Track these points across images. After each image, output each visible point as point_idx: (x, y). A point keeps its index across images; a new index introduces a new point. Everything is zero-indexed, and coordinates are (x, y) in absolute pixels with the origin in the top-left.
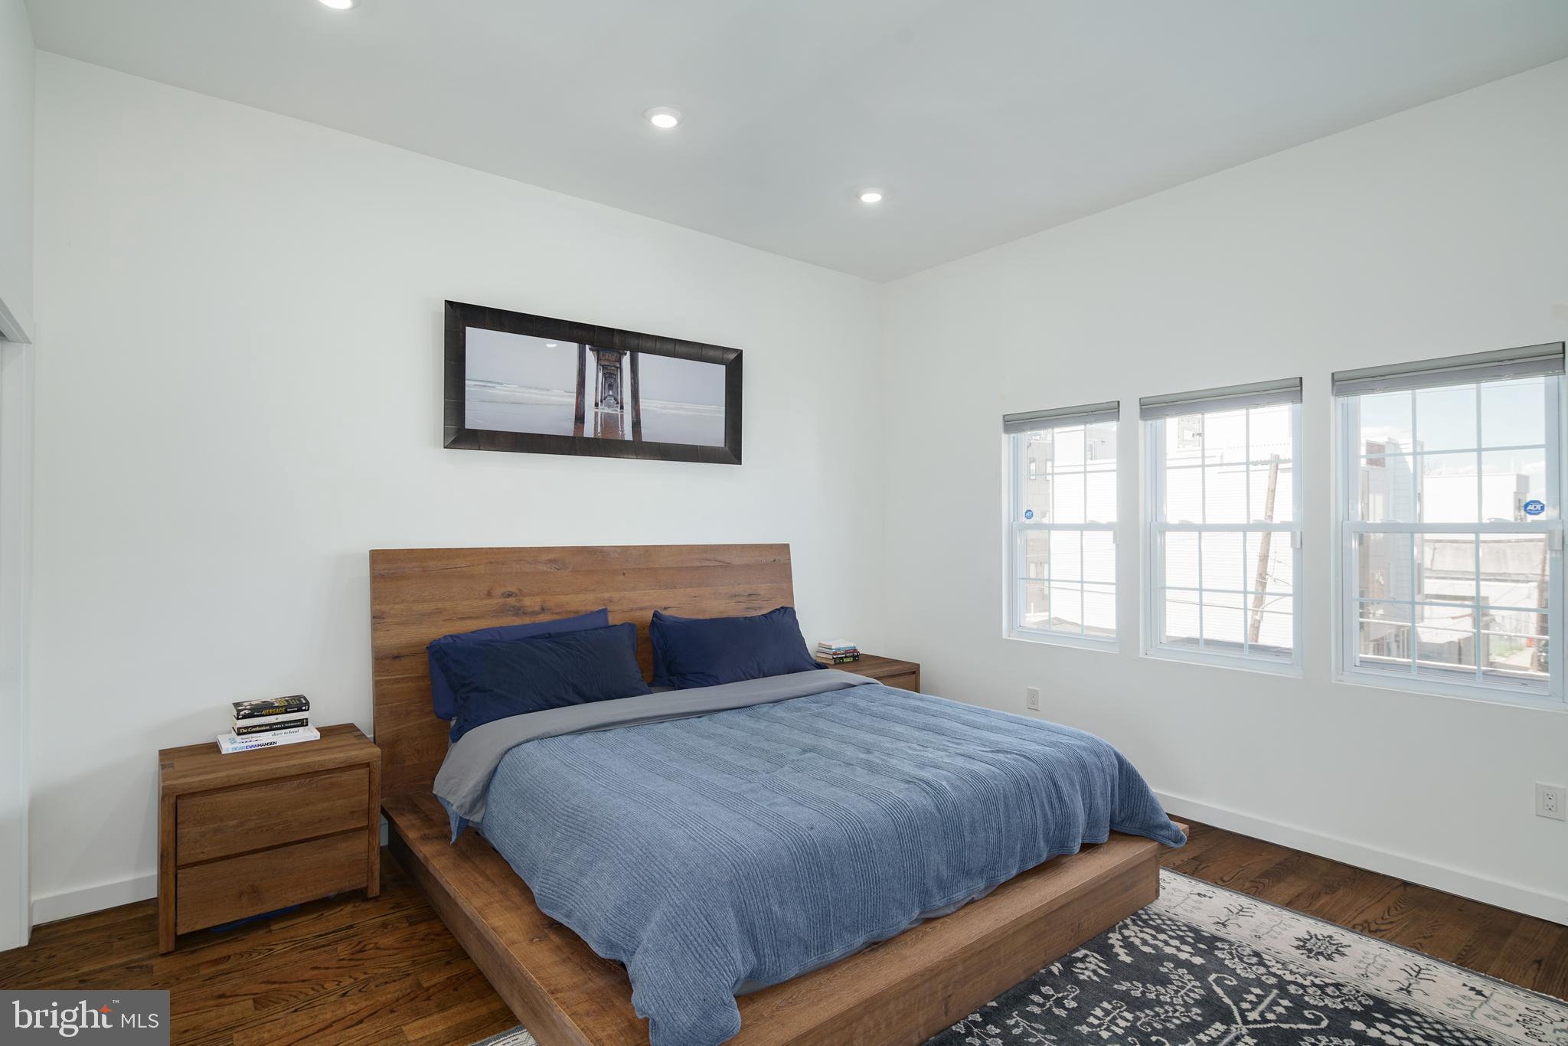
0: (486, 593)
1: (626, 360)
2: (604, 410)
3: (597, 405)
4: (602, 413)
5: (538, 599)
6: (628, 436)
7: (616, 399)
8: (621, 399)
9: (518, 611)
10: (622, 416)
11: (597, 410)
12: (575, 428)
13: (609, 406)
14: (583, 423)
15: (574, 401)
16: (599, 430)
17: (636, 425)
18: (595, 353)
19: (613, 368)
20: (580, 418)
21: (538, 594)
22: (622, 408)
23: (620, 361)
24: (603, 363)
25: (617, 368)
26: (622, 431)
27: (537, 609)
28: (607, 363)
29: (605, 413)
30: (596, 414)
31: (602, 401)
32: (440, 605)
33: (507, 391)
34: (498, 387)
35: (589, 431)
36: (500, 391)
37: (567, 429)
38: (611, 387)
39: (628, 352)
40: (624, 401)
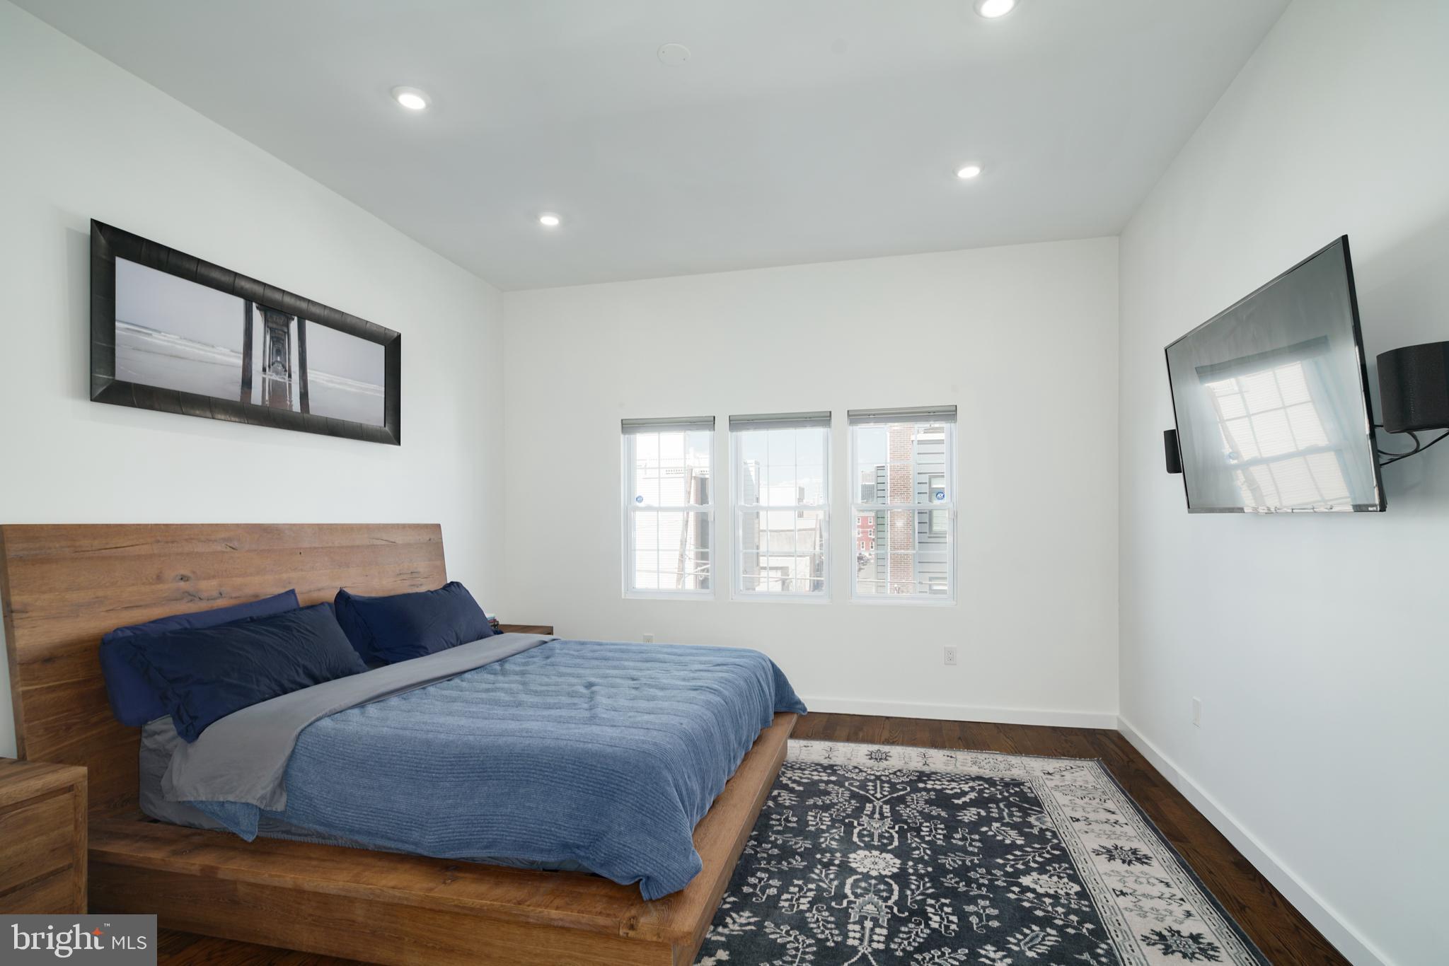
0: (154, 577)
1: (294, 325)
2: (272, 376)
3: (264, 370)
4: (269, 380)
5: (214, 583)
6: (296, 407)
7: (284, 367)
8: (290, 367)
9: (192, 596)
10: (290, 385)
11: (264, 376)
12: (242, 392)
13: (277, 373)
14: (251, 388)
15: (240, 362)
16: (267, 398)
17: (304, 396)
18: (263, 313)
19: (281, 332)
20: (247, 382)
21: (214, 577)
22: (290, 376)
23: (288, 327)
24: (271, 325)
25: (285, 332)
26: (291, 401)
27: (215, 594)
28: (274, 326)
29: (273, 380)
30: (264, 380)
31: (269, 367)
32: (100, 593)
33: (165, 341)
34: (155, 334)
35: (256, 398)
36: (157, 340)
37: (232, 392)
38: (279, 352)
39: (296, 318)
40: (292, 369)
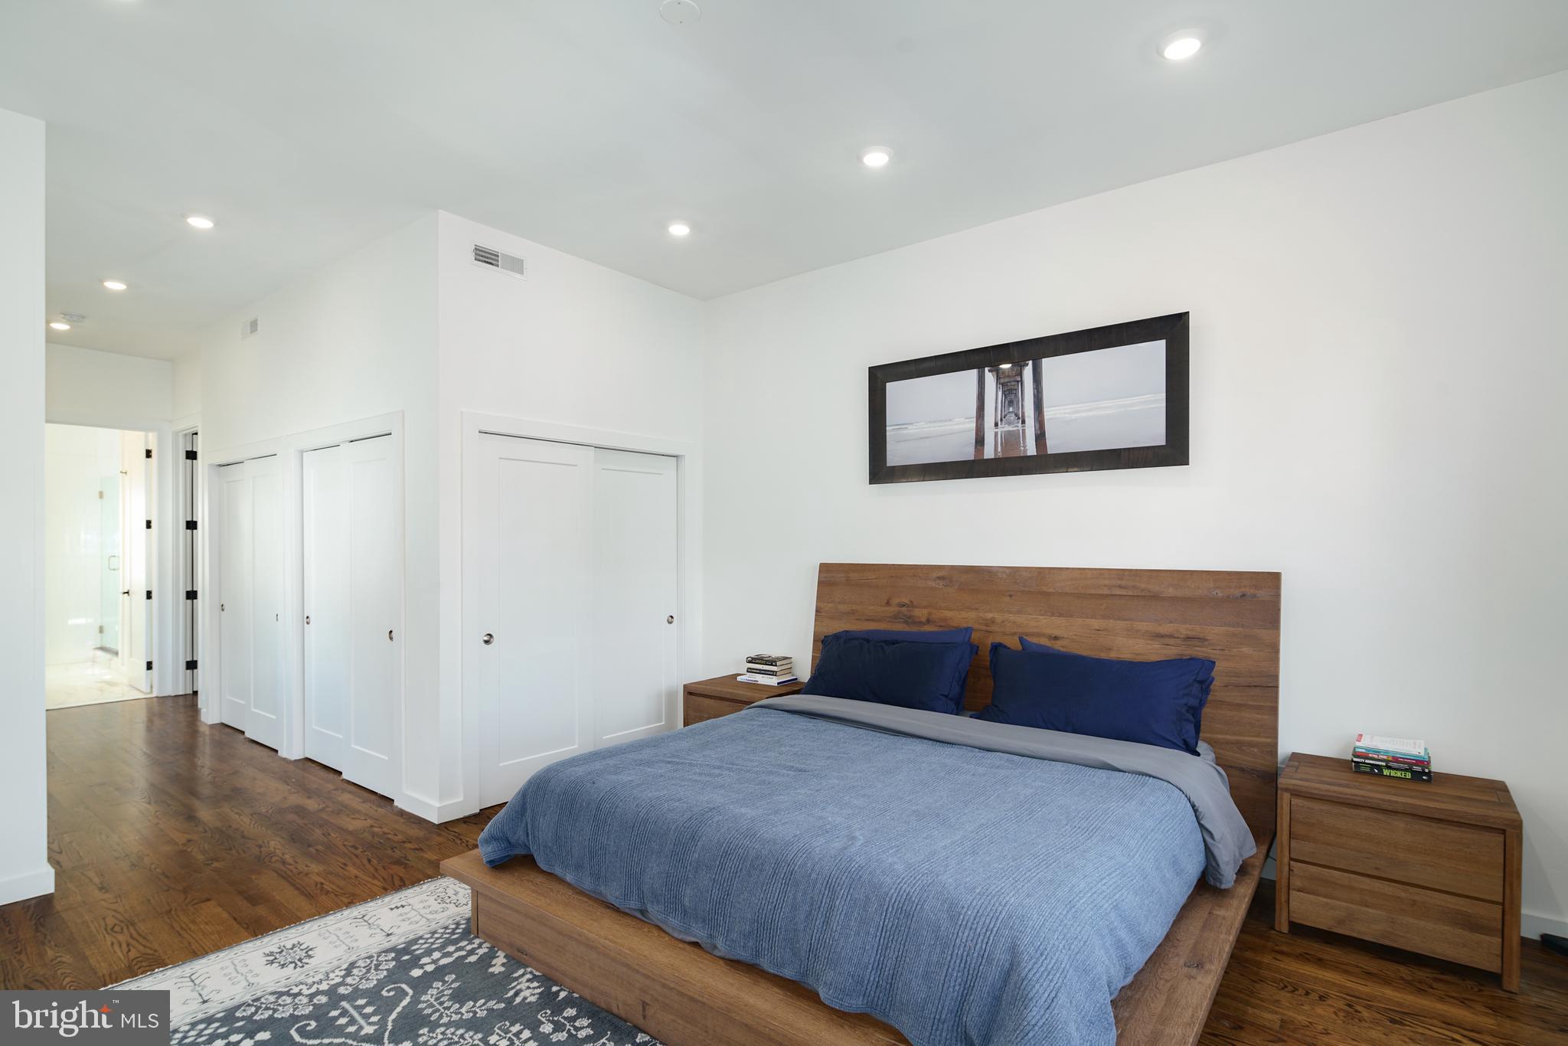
0: (886, 601)
1: (1028, 371)
2: (1004, 428)
3: (996, 425)
4: (1002, 432)
5: (925, 612)
6: (1031, 450)
7: (1016, 415)
8: (1023, 413)
9: (909, 620)
10: (1024, 431)
11: (996, 430)
12: (975, 452)
13: (1009, 424)
14: (983, 445)
15: (974, 425)
16: (999, 449)
17: (1040, 437)
18: (995, 373)
19: (1013, 383)
20: (980, 441)
21: (925, 607)
22: (1023, 422)
23: (1021, 374)
24: (1002, 381)
25: (1018, 381)
26: (1025, 447)
27: (924, 620)
28: (1006, 380)
29: (1005, 431)
30: (996, 434)
31: (1001, 420)
32: (854, 607)
33: (916, 429)
34: (910, 427)
35: (989, 452)
36: (911, 430)
38: (1011, 403)
39: (1030, 362)
40: (1026, 414)
